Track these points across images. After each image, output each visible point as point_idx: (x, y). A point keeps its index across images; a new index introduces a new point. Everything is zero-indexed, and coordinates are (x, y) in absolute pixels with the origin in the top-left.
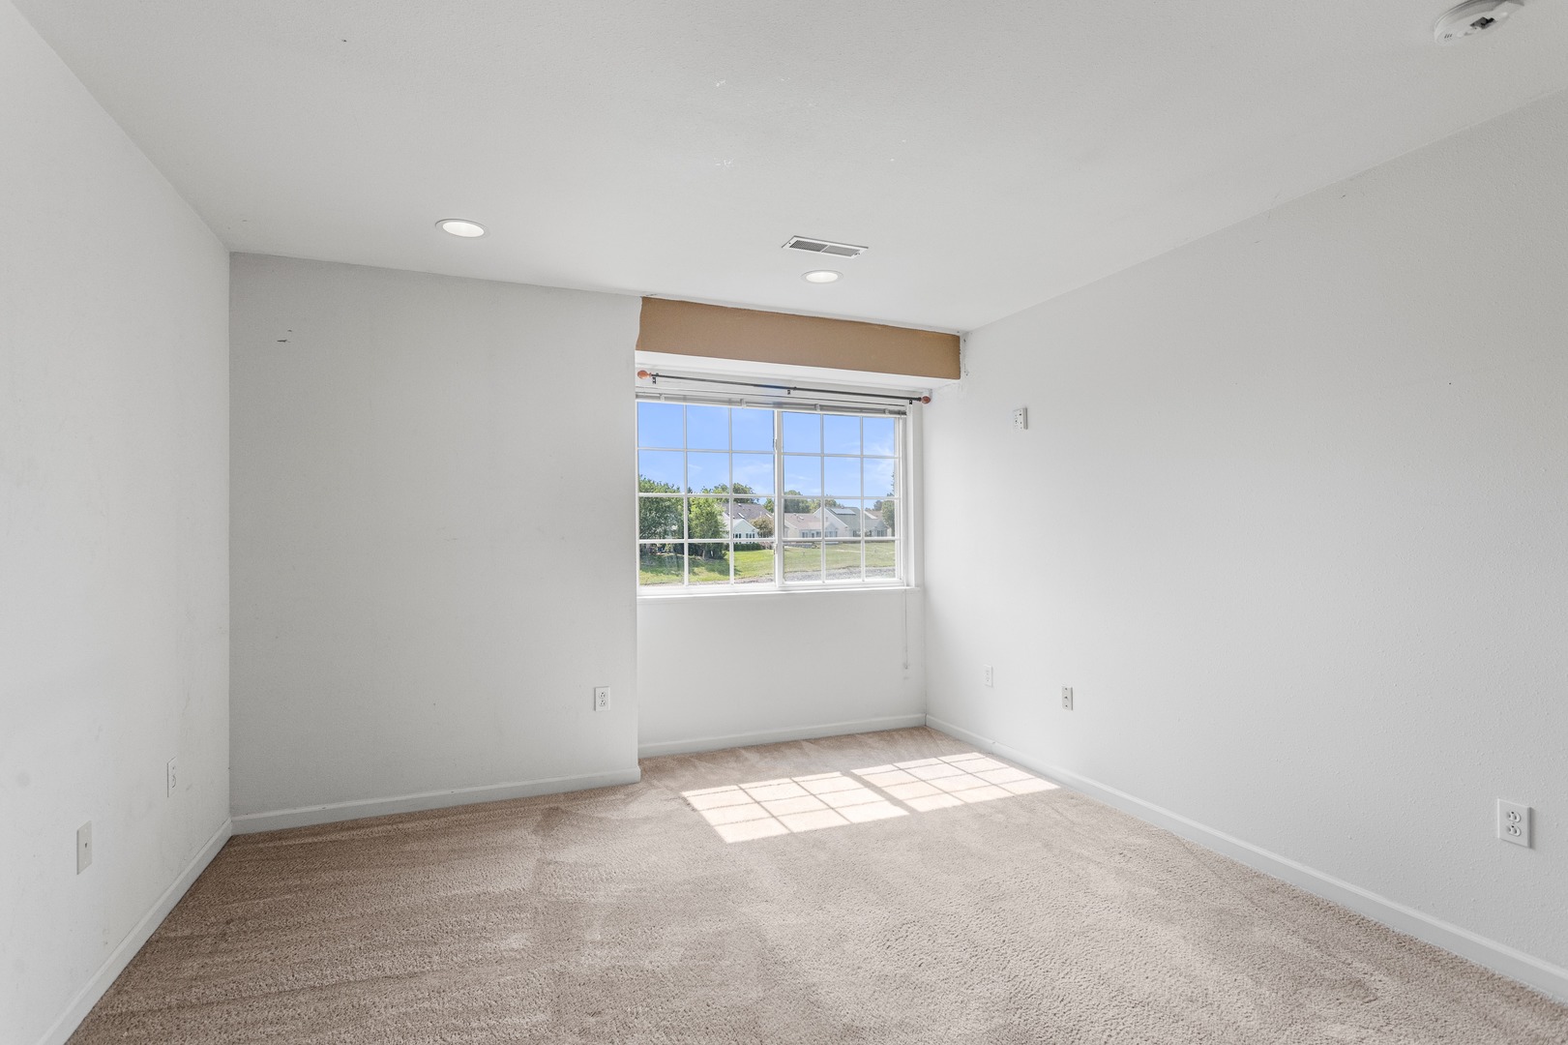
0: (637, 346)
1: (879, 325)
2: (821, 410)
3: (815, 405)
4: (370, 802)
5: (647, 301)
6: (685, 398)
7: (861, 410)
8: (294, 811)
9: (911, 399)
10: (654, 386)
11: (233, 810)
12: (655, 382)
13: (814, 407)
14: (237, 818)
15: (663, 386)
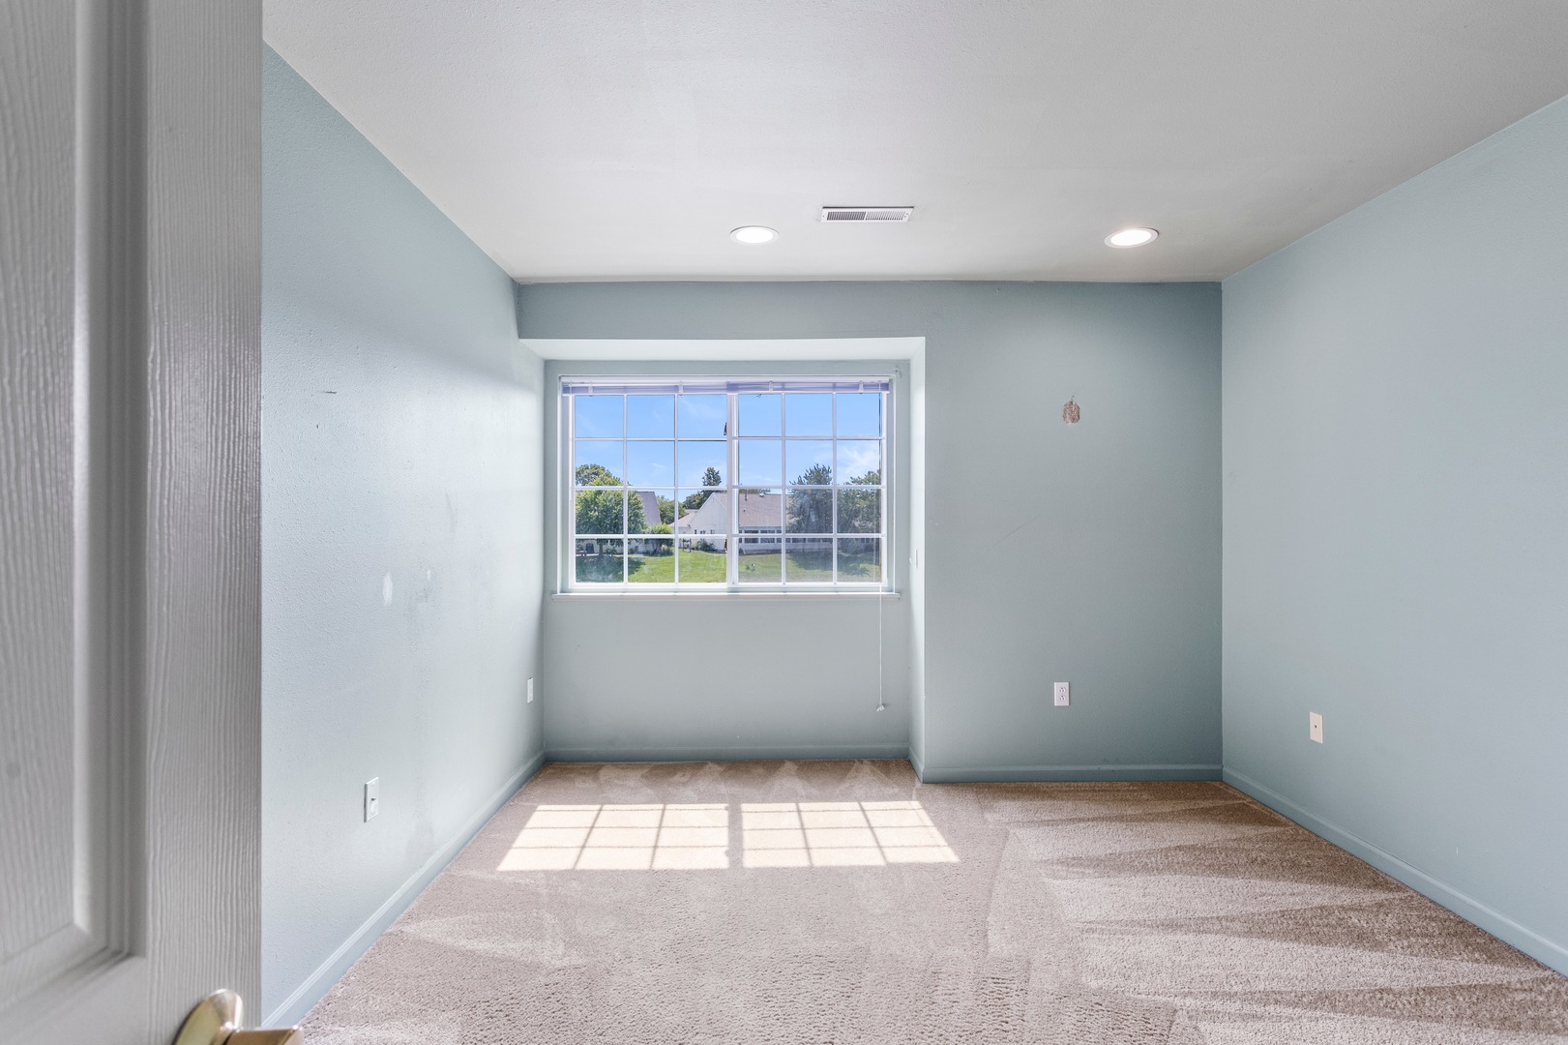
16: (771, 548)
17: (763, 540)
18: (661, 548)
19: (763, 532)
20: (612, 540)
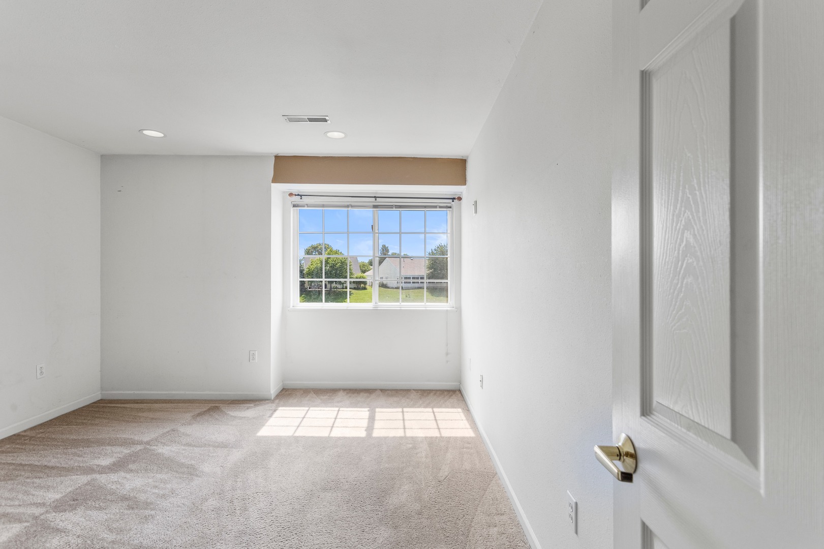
0: (272, 181)
1: (411, 158)
2: (396, 208)
3: (393, 206)
4: (152, 392)
5: (278, 158)
6: (323, 206)
7: (425, 207)
8: (123, 392)
9: (453, 199)
10: (301, 200)
11: (102, 389)
12: (301, 198)
13: (391, 207)
14: (103, 392)
15: (306, 200)
16: (417, 286)
17: (413, 283)
18: (360, 286)
19: (413, 278)
20: (336, 282)
